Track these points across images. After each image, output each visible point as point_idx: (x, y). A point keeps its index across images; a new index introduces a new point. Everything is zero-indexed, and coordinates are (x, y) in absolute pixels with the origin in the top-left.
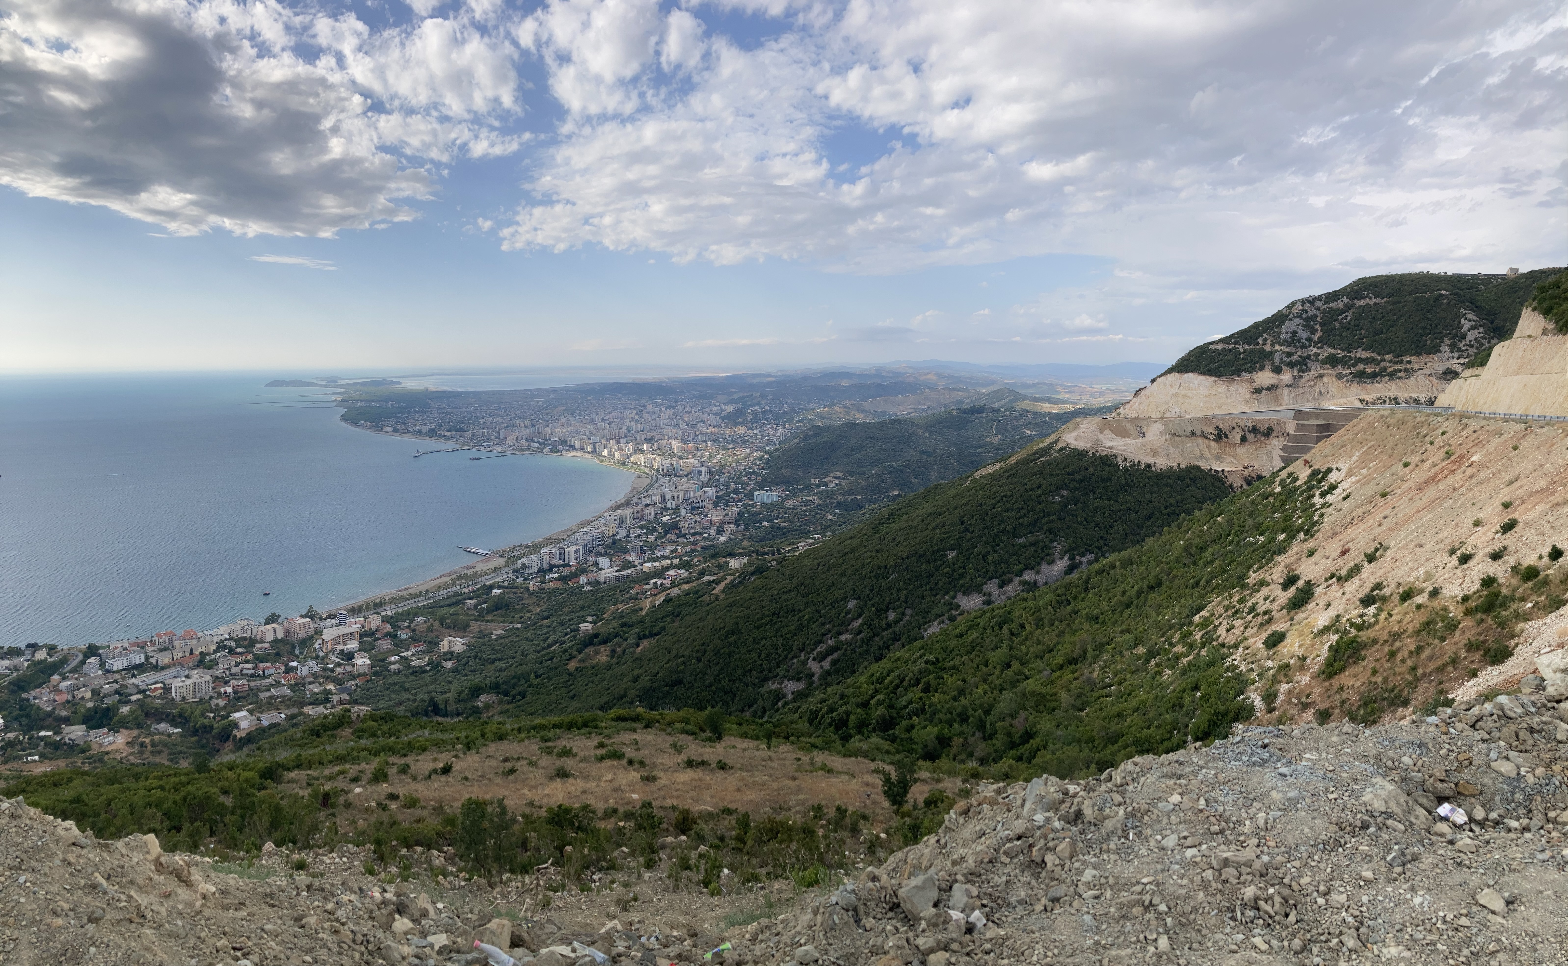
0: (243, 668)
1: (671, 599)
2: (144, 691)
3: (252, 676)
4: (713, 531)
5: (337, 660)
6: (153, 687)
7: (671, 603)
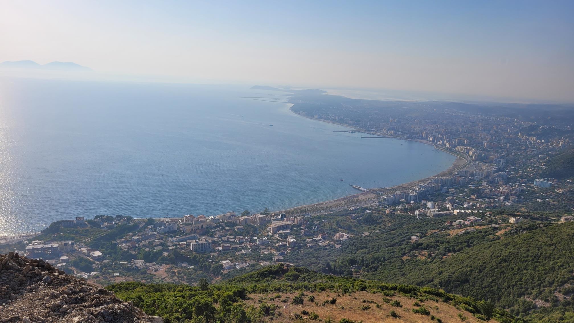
0: (229, 238)
1: (468, 233)
2: (176, 245)
3: (233, 242)
4: (502, 198)
5: (278, 238)
6: (181, 243)
7: (468, 235)
